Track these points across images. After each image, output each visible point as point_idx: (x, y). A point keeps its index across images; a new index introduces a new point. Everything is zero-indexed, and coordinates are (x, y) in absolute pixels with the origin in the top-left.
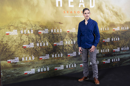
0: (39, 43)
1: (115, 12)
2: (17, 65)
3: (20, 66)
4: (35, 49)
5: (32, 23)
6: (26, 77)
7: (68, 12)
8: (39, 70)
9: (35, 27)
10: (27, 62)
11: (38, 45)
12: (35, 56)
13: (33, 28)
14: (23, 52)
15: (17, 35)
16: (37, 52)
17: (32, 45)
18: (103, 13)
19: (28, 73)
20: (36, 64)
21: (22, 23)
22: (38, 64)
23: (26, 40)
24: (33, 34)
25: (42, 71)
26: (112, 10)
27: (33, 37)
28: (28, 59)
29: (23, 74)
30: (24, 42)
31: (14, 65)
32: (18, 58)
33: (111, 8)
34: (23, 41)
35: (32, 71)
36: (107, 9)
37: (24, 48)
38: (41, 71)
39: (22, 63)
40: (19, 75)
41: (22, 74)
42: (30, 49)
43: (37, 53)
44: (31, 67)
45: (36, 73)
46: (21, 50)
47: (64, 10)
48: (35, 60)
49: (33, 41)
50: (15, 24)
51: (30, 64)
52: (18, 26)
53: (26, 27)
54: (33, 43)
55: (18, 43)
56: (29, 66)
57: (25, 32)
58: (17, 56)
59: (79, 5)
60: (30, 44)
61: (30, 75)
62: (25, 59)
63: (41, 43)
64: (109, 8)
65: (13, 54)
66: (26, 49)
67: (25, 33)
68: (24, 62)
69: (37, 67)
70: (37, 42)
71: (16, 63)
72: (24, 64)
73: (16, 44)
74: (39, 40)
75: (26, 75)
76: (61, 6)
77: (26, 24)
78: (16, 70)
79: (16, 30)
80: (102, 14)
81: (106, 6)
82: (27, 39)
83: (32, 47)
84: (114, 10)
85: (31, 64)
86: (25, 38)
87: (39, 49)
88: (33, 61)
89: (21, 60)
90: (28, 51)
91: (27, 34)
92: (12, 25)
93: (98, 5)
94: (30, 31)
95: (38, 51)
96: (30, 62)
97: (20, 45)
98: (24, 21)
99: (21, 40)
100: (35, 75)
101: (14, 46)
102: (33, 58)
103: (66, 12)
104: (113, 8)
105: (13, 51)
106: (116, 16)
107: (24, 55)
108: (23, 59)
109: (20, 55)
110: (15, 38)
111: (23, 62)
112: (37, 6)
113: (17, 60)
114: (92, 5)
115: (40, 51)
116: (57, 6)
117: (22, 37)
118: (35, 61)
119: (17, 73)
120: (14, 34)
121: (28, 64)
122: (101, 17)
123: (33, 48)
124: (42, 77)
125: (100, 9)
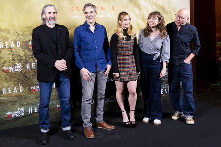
0: (31, 63)
1: (160, 6)
3: (0, 103)
4: (24, 74)
5: (17, 29)
6: (9, 121)
7: (77, 9)
8: (31, 110)
9: (24, 35)
10: (10, 95)
11: (28, 66)
12: (23, 85)
13: (20, 37)
14: (4, 79)
16: (27, 79)
17: (19, 67)
18: (140, 9)
19: (13, 116)
20: (26, 99)
21: (1, 30)
22: (29, 99)
23: (9, 59)
24: (20, 49)
25: (36, 111)
26: (155, 4)
27: (21, 52)
28: (12, 91)
29: (5, 116)
30: (5, 61)
34: (3, 59)
35: (20, 112)
36: (145, 1)
37: (6, 73)
38: (33, 111)
39: (2, 98)
41: (3, 117)
42: (15, 74)
43: (27, 81)
44: (18, 104)
45: (27, 114)
46: (0, 75)
47: (71, 6)
48: (24, 92)
49: (21, 60)
51: (15, 100)
53: (8, 36)
54: (20, 64)
56: (14, 103)
57: (6, 45)
60: (15, 65)
61: (16, 118)
62: (7, 90)
63: (33, 64)
66: (9, 73)
67: (7, 47)
68: (6, 97)
69: (28, 104)
70: (27, 62)
72: (5, 99)
74: (29, 58)
75: (10, 119)
77: (7, 31)
80: (137, 10)
82: (11, 56)
83: (19, 70)
85: (18, 100)
86: (6, 55)
87: (31, 74)
88: (20, 95)
90: (11, 77)
91: (10, 49)
94: (15, 42)
95: (28, 77)
96: (16, 96)
98: (4, 26)
99: (1, 58)
100: (24, 118)
102: (21, 89)
103: (74, 8)
106: (163, 13)
107: (6, 85)
111: (4, 96)
115: (31, 77)
117: (2, 53)
118: (24, 94)
121: (12, 99)
122: (136, 15)
123: (21, 72)
124: (36, 122)
125: (134, 2)
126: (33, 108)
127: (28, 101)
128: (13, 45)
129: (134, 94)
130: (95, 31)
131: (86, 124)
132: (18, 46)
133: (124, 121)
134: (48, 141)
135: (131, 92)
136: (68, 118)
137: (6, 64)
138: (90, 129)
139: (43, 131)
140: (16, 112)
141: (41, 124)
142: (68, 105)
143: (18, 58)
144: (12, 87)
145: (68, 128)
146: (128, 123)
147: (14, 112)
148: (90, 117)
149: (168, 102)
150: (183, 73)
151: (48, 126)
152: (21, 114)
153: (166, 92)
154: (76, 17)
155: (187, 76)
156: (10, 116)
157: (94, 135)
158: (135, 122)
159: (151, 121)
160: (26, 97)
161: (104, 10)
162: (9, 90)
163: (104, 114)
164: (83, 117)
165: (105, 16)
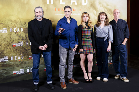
0: (29, 42)
1: (109, 10)
2: (6, 64)
3: (9, 66)
4: (25, 48)
5: (22, 21)
6: (14, 77)
7: (59, 10)
8: (28, 71)
9: (25, 25)
10: (16, 61)
11: (27, 43)
12: (24, 55)
13: (23, 26)
14: (13, 51)
15: (6, 34)
17: (21, 44)
18: (97, 11)
21: (11, 21)
22: (27, 64)
23: (16, 39)
24: (23, 33)
25: (31, 71)
26: (106, 8)
27: (23, 35)
28: (17, 58)
29: (12, 74)
30: (14, 40)
31: (3, 64)
32: (7, 57)
33: (105, 5)
34: (12, 39)
35: (21, 71)
36: (100, 6)
37: (13, 47)
38: (30, 71)
39: (11, 63)
40: (8, 75)
41: (11, 74)
42: (19, 48)
43: (27, 52)
44: (20, 67)
45: (26, 73)
46: (10, 49)
47: (55, 8)
48: (24, 59)
49: (23, 40)
50: (5, 22)
51: (19, 64)
52: (8, 24)
53: (16, 25)
54: (22, 42)
55: (8, 41)
56: (18, 66)
57: (15, 30)
58: (6, 55)
59: (70, 3)
60: (19, 42)
61: (19, 75)
62: (14, 58)
64: (102, 5)
65: (2, 53)
66: (15, 47)
67: (15, 31)
68: (13, 62)
69: (26, 67)
70: (26, 41)
71: (5, 62)
72: (13, 63)
73: (5, 42)
75: (15, 75)
76: (52, 3)
77: (16, 22)
78: (5, 69)
79: (6, 29)
80: (95, 12)
81: (100, 3)
82: (17, 37)
83: (22, 46)
84: (108, 7)
86: (14, 36)
87: (29, 48)
88: (22, 61)
89: (9, 59)
90: (17, 50)
91: (17, 32)
92: (2, 22)
93: (91, 2)
94: (20, 29)
95: (27, 50)
96: (19, 61)
97: (10, 43)
98: (14, 18)
99: (11, 38)
100: (24, 75)
101: (4, 45)
102: (23, 57)
103: (57, 9)
104: (107, 5)
105: (2, 49)
106: (111, 13)
107: (13, 54)
108: (12, 58)
109: (9, 54)
110: (4, 36)
111: (12, 61)
112: (27, 3)
113: (6, 59)
114: (85, 2)
115: (29, 50)
116: (48, 3)
117: (12, 35)
118: (24, 60)
119: (6, 73)
120: (3, 32)
121: (17, 63)
122: (95, 15)
123: (23, 47)
124: (31, 78)
125: (93, 6)
126: (30, 69)
127: (27, 65)
128: (18, 30)
129: (91, 62)
130: (70, 23)
131: (62, 80)
132: (22, 31)
133: (86, 79)
134: (38, 89)
135: (90, 61)
136: (50, 76)
137: (14, 42)
138: (64, 83)
139: (35, 83)
140: (19, 71)
141: (34, 79)
142: (50, 68)
143: (22, 38)
144: (17, 56)
145: (51, 82)
146: (87, 80)
147: (18, 72)
148: (64, 75)
149: (113, 68)
150: (121, 51)
151: (38, 80)
152: (22, 73)
153: (111, 62)
154: (57, 14)
155: (124, 52)
156: (15, 73)
157: (67, 87)
158: (92, 79)
159: (102, 79)
160: (26, 62)
161: (75, 10)
162: (15, 58)
163: (73, 74)
164: (60, 75)
165: (76, 14)
